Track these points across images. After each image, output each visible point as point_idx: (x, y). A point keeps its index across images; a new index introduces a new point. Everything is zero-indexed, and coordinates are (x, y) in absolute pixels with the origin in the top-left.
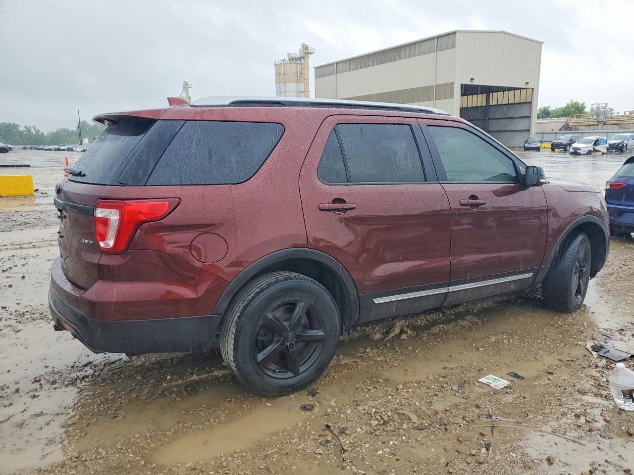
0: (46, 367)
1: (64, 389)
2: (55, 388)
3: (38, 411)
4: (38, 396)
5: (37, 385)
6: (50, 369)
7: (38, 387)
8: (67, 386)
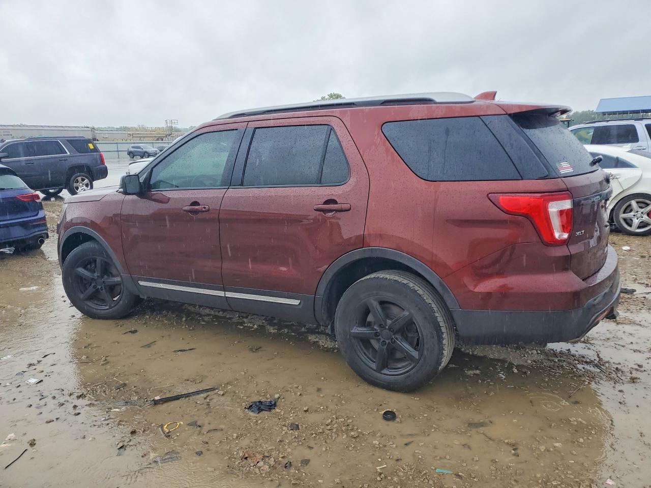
0: (621, 391)
1: (611, 361)
2: (619, 364)
3: (638, 354)
4: (635, 364)
5: (635, 375)
6: (619, 387)
7: (634, 372)
8: (608, 362)
